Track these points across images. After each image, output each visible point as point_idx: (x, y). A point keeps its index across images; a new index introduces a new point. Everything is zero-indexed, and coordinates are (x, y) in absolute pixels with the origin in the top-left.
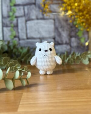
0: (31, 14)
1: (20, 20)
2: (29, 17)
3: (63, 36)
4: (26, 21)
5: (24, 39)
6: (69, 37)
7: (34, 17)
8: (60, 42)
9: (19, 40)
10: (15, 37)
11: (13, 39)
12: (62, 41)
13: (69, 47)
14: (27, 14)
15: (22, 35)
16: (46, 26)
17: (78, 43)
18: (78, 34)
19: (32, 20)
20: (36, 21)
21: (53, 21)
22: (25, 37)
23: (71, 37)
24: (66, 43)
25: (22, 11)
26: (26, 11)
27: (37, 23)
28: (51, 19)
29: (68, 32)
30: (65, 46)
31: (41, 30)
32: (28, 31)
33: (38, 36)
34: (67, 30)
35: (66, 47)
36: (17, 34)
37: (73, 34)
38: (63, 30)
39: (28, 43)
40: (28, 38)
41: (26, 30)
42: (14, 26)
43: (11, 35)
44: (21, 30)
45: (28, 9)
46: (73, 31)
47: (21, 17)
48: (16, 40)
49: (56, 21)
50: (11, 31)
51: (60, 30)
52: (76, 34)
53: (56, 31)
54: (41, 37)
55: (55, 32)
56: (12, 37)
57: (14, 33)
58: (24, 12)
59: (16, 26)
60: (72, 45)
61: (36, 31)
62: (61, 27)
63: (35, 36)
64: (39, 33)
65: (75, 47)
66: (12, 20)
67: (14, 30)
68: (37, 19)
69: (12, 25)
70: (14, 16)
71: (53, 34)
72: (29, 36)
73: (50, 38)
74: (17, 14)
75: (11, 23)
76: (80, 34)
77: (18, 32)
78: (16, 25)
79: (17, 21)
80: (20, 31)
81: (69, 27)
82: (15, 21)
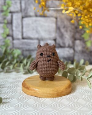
0: (29, 10)
1: (15, 16)
2: (26, 13)
3: (66, 37)
4: (23, 18)
5: (18, 39)
6: (73, 39)
7: (32, 14)
8: (62, 45)
9: (13, 39)
10: (8, 36)
11: (5, 38)
12: (64, 43)
13: (72, 51)
14: (25, 10)
15: (17, 34)
16: (46, 24)
17: (84, 47)
18: (83, 36)
19: (30, 16)
20: (34, 18)
21: (54, 19)
22: (20, 37)
23: (74, 39)
24: (69, 47)
25: (19, 5)
26: (23, 5)
27: (36, 21)
28: (52, 16)
29: (72, 34)
30: (67, 49)
31: (39, 29)
32: (24, 30)
33: (37, 36)
34: (70, 31)
35: (69, 51)
36: (11, 33)
37: (77, 36)
38: (66, 31)
39: (23, 44)
40: (23, 38)
41: (22, 28)
42: (8, 23)
43: (3, 34)
44: (16, 27)
45: (25, 4)
46: (77, 32)
47: (17, 12)
48: (9, 39)
49: (59, 19)
50: (4, 28)
51: (63, 30)
52: (80, 36)
53: (58, 31)
54: (40, 37)
55: (56, 32)
56: (5, 36)
57: (8, 31)
58: (21, 6)
59: (11, 23)
60: (76, 48)
61: (33, 29)
62: (64, 27)
63: (32, 36)
64: (37, 32)
65: (80, 51)
66: (5, 15)
67: (7, 27)
68: (36, 16)
69: (6, 21)
70: (9, 11)
71: (53, 35)
72: (25, 35)
73: (50, 39)
74: (12, 9)
75: (5, 19)
76: (86, 36)
77: (12, 30)
78: (10, 21)
79: (12, 16)
80: (14, 28)
81: (73, 27)
82: (9, 16)
